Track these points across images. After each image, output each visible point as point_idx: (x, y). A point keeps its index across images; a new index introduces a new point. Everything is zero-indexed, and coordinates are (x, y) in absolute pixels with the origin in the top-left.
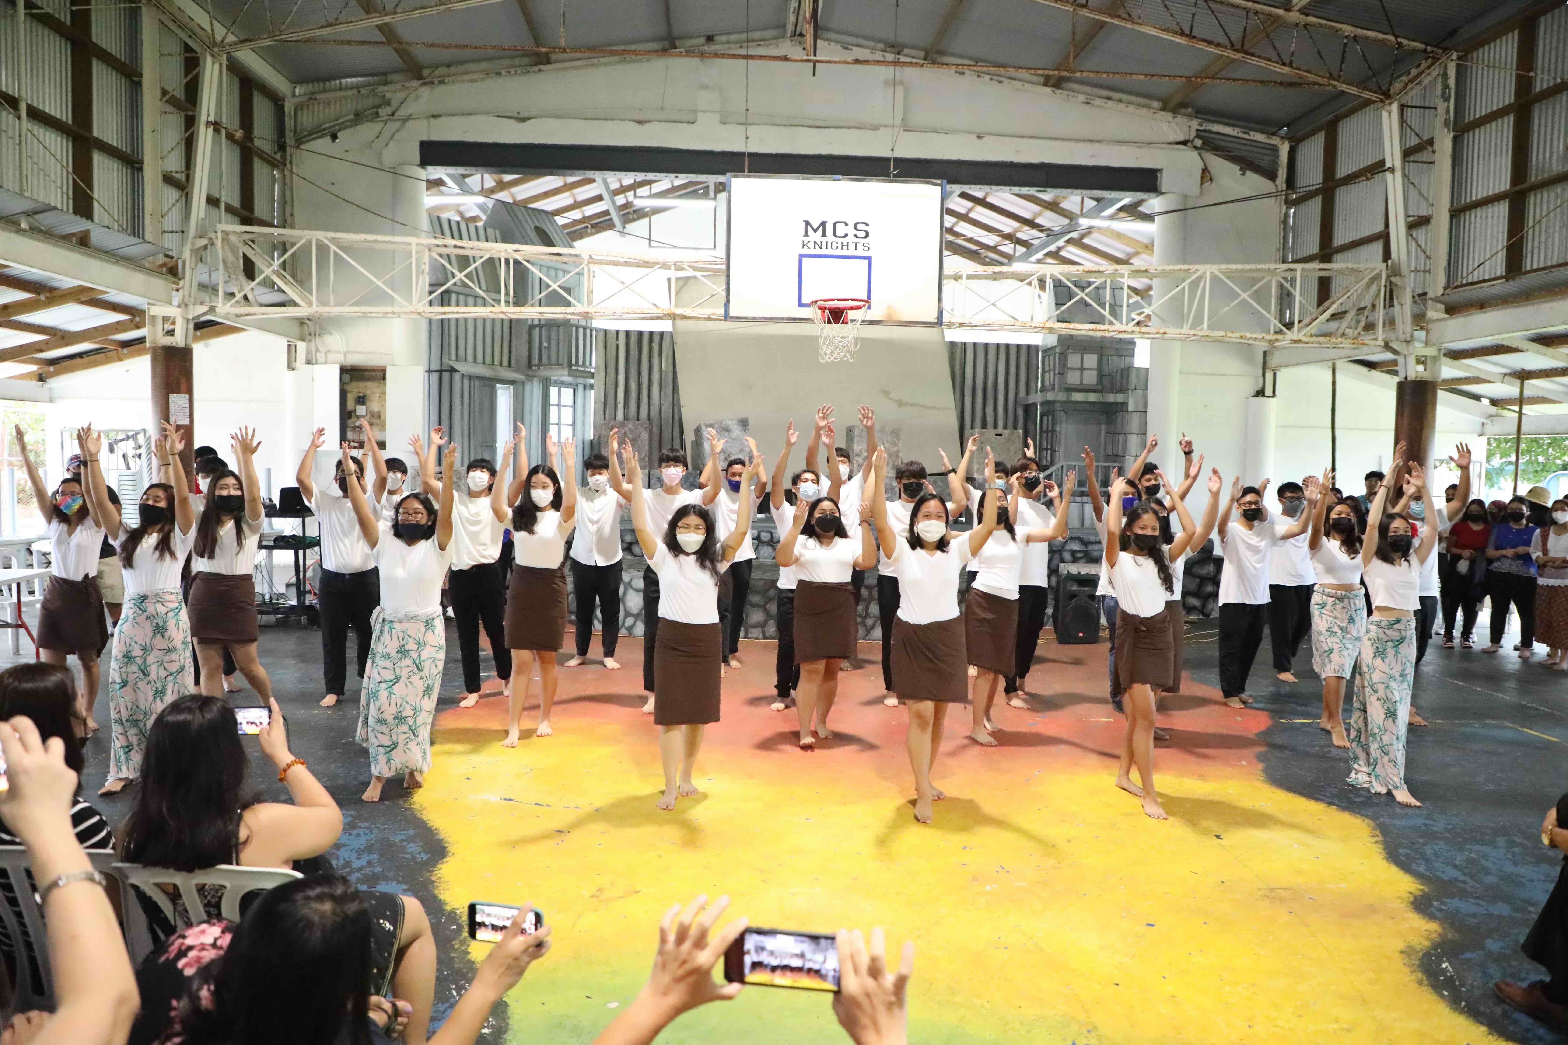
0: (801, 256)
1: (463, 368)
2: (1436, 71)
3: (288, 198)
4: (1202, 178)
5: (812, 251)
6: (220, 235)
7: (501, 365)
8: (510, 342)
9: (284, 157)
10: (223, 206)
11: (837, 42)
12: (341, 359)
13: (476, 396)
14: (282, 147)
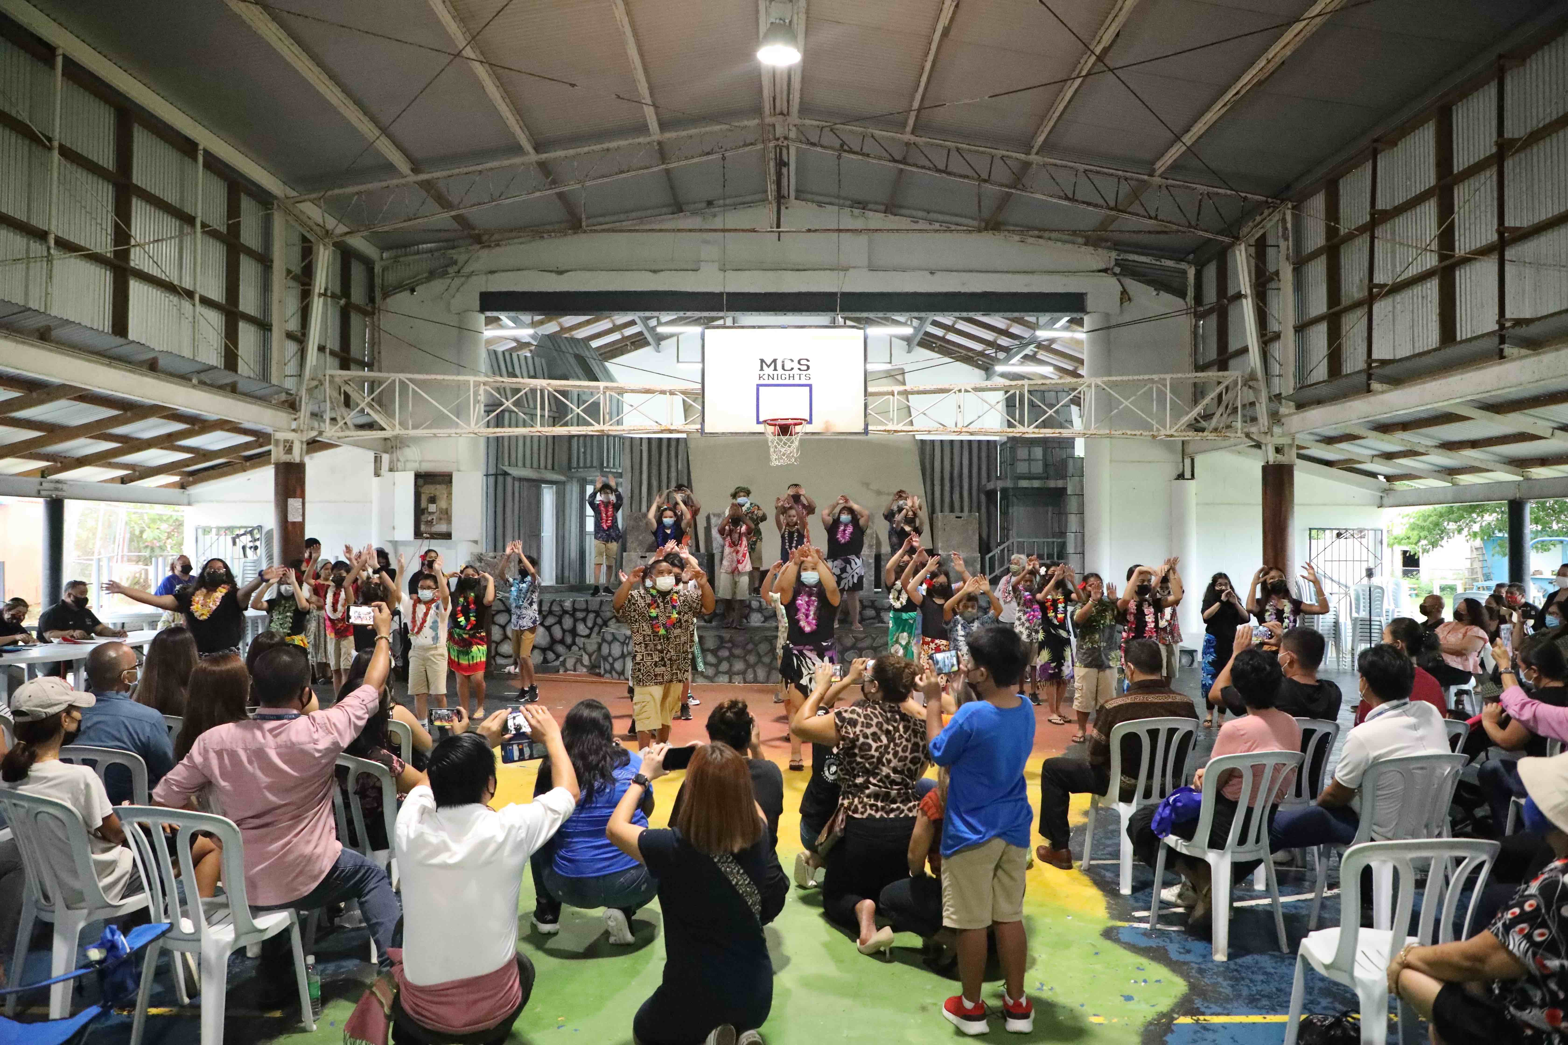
0: (758, 386)
1: (515, 472)
2: (1276, 217)
3: (376, 340)
4: (1121, 299)
5: (766, 382)
6: (327, 377)
7: (546, 468)
8: (554, 449)
9: (374, 308)
10: (328, 351)
11: (813, 202)
12: (416, 466)
13: (525, 494)
14: (372, 300)
